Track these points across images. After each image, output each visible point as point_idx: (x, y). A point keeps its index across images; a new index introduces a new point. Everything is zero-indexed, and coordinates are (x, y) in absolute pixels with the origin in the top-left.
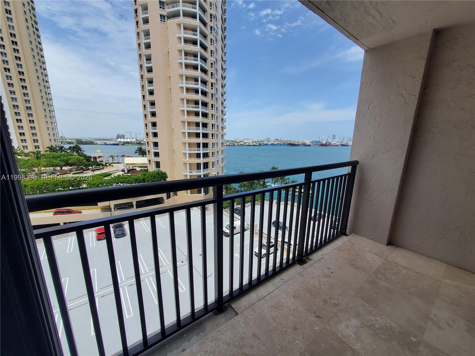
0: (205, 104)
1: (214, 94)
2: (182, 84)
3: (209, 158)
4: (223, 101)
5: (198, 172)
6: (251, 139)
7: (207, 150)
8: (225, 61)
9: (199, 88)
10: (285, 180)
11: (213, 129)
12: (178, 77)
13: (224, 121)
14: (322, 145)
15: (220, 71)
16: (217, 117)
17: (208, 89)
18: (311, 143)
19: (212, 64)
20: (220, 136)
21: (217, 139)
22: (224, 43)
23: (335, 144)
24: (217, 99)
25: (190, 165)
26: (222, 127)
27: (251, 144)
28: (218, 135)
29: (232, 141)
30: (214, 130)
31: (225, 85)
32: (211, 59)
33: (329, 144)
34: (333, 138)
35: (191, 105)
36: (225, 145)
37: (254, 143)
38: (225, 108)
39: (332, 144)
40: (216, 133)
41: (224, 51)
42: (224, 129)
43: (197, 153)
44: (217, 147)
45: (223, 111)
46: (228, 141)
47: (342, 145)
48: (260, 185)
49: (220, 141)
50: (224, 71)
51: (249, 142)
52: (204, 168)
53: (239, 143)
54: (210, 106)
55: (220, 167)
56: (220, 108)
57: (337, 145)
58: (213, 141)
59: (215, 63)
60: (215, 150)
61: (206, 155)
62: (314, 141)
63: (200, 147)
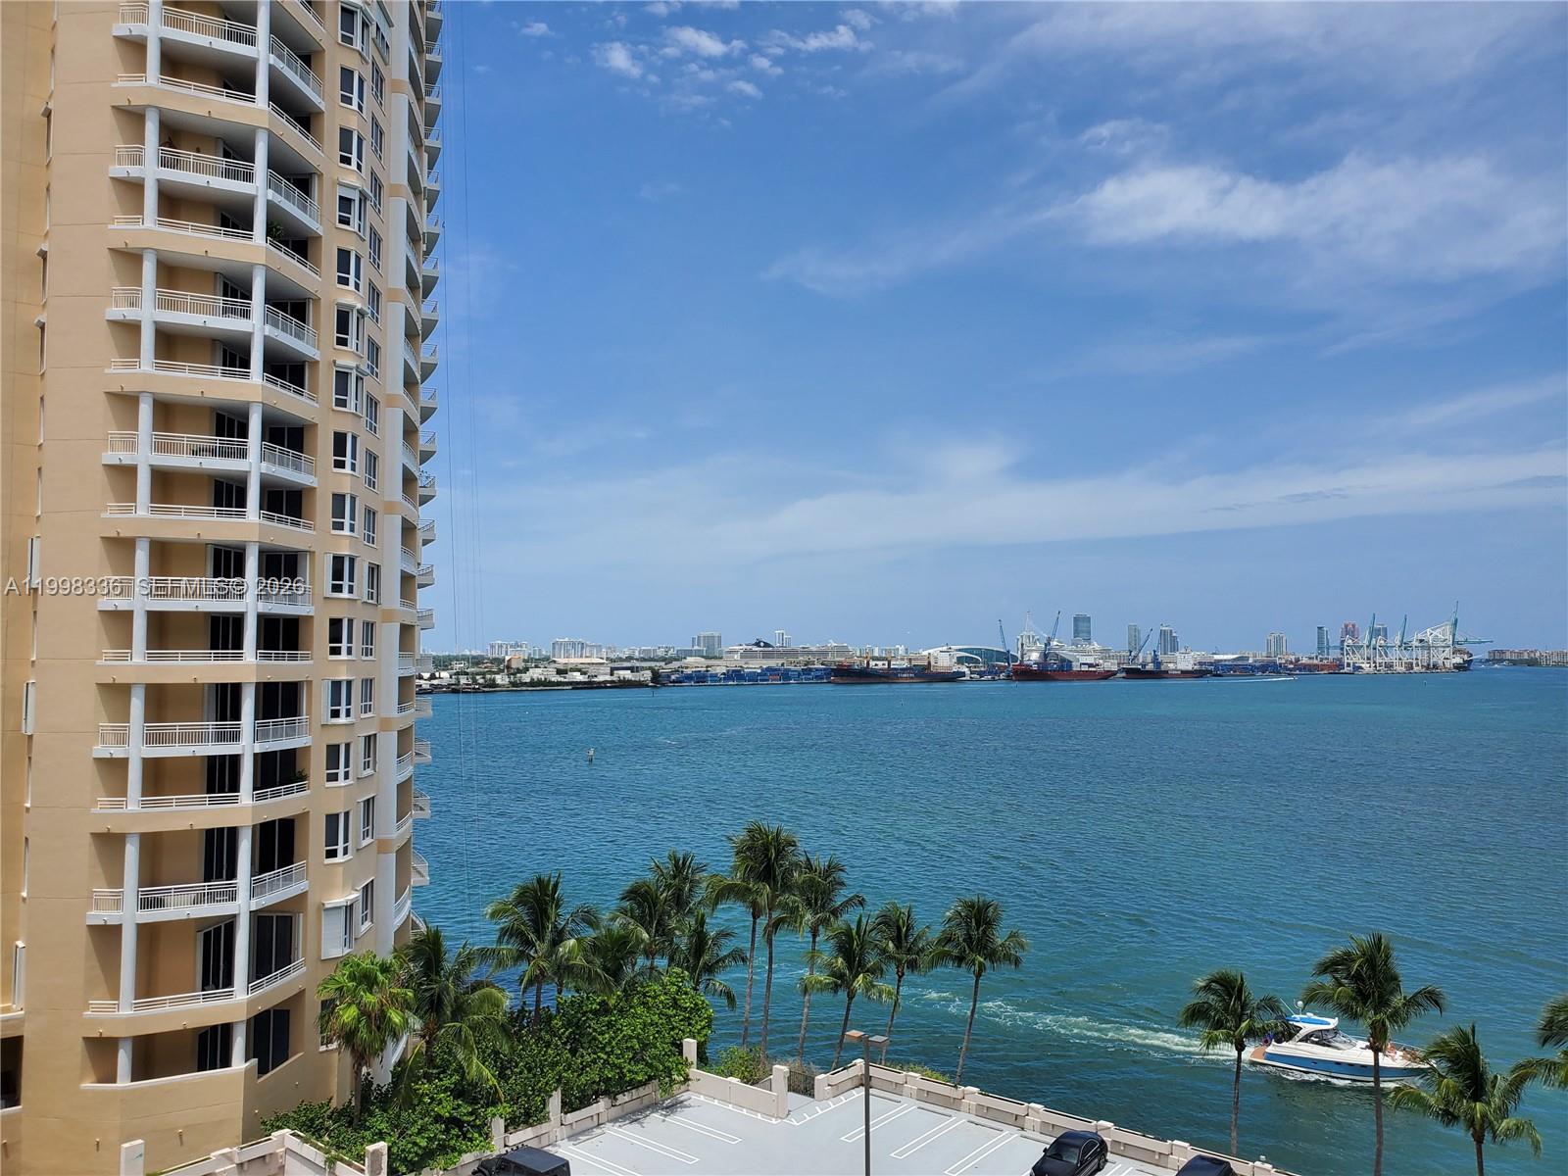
0: (286, 435)
1: (354, 373)
2: (132, 305)
3: (301, 789)
4: (416, 417)
5: (212, 897)
6: (599, 647)
7: (291, 733)
8: (432, 198)
9: (250, 335)
10: (835, 912)
11: (337, 588)
12: (106, 261)
13: (420, 536)
14: (1025, 674)
15: (397, 248)
16: (371, 514)
17: (313, 344)
18: (960, 661)
19: (345, 203)
20: (388, 636)
21: (368, 652)
22: (428, 99)
23: (1090, 665)
24: (373, 403)
25: (153, 845)
26: (407, 579)
27: (601, 678)
28: (377, 629)
29: (477, 661)
30: (345, 594)
31: (429, 326)
32: (340, 178)
33: (1061, 669)
34: (1077, 633)
35: (186, 438)
36: (425, 685)
37: (622, 673)
38: (425, 456)
39: (1076, 668)
40: (360, 616)
41: (427, 142)
42: (421, 586)
43: (211, 759)
44: (367, 709)
45: (415, 479)
46: (442, 663)
47: (1134, 674)
48: (671, 959)
49: (389, 666)
50: (424, 247)
51: (595, 662)
52: (264, 862)
53: (519, 671)
54: (324, 444)
55: (382, 847)
56: (395, 457)
57: (1108, 675)
58: (342, 668)
59: (363, 198)
60: (351, 726)
61: (278, 771)
62: (979, 652)
63: (237, 716)
